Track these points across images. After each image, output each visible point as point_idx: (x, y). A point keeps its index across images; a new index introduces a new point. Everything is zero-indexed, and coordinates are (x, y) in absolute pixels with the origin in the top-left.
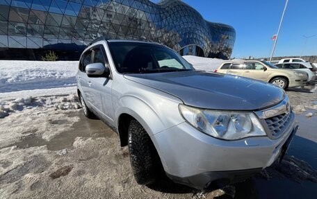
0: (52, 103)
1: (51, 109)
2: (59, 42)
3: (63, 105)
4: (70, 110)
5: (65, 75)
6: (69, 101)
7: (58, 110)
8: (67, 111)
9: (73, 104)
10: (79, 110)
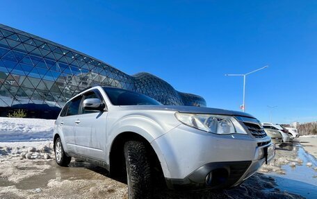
0: (18, 153)
1: (16, 158)
2: (31, 102)
3: (31, 154)
4: (38, 160)
5: (33, 129)
6: (38, 151)
7: (24, 160)
8: (34, 160)
9: (42, 154)
10: (48, 160)
